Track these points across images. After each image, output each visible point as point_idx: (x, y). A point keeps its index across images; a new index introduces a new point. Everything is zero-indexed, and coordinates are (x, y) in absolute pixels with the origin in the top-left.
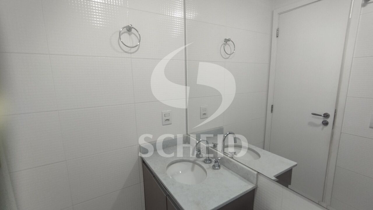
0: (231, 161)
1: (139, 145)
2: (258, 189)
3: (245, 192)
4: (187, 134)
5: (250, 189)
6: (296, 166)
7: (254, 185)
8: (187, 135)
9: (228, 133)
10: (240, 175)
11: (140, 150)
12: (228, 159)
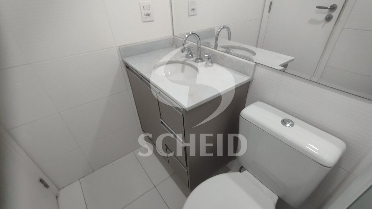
0: (225, 56)
1: (118, 47)
2: (254, 81)
3: (240, 84)
4: (174, 35)
5: (247, 81)
6: (293, 61)
7: (250, 77)
8: (173, 37)
9: (222, 27)
10: (236, 70)
11: (121, 53)
12: (222, 55)
